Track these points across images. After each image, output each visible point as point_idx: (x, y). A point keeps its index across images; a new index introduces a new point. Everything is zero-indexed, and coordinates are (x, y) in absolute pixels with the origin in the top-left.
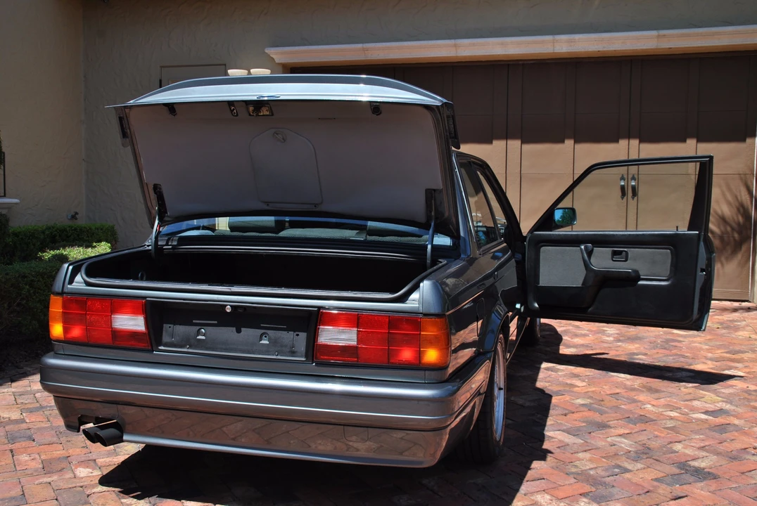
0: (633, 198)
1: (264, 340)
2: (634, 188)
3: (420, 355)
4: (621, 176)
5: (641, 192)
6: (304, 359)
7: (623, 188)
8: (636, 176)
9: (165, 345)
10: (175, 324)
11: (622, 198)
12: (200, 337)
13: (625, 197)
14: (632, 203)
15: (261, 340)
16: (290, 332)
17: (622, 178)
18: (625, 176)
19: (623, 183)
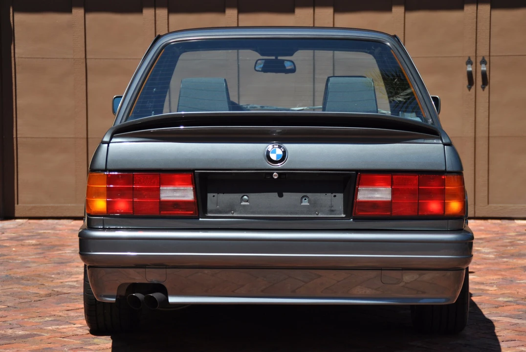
0: (483, 88)
1: (305, 202)
2: (484, 76)
3: (444, 206)
4: (467, 59)
5: (493, 79)
6: (344, 216)
7: (470, 75)
8: (487, 59)
9: (212, 212)
10: (218, 193)
11: (469, 89)
12: (243, 203)
13: (473, 87)
14: (483, 95)
15: (301, 202)
16: (328, 194)
17: (469, 62)
18: (473, 60)
19: (470, 68)
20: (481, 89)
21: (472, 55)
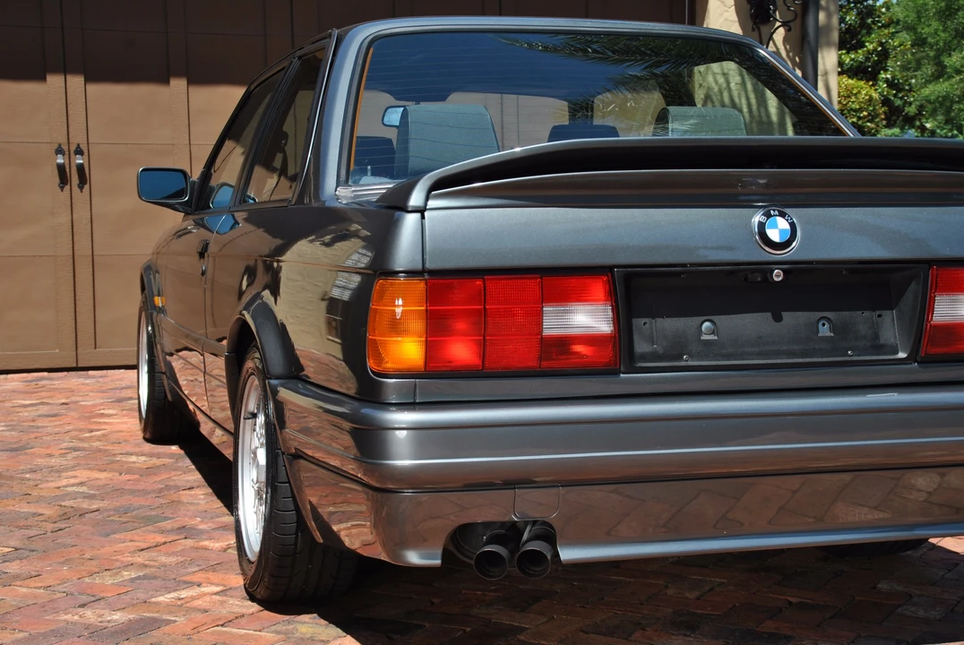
0: (81, 189)
2: (81, 170)
4: (56, 146)
5: (96, 176)
6: (904, 357)
7: (61, 168)
8: (84, 147)
9: (642, 358)
11: (62, 188)
12: (706, 337)
13: (67, 187)
14: (81, 197)
15: (818, 331)
16: (865, 312)
17: (59, 151)
18: (65, 148)
19: (60, 160)
20: (79, 190)
21: (63, 140)
